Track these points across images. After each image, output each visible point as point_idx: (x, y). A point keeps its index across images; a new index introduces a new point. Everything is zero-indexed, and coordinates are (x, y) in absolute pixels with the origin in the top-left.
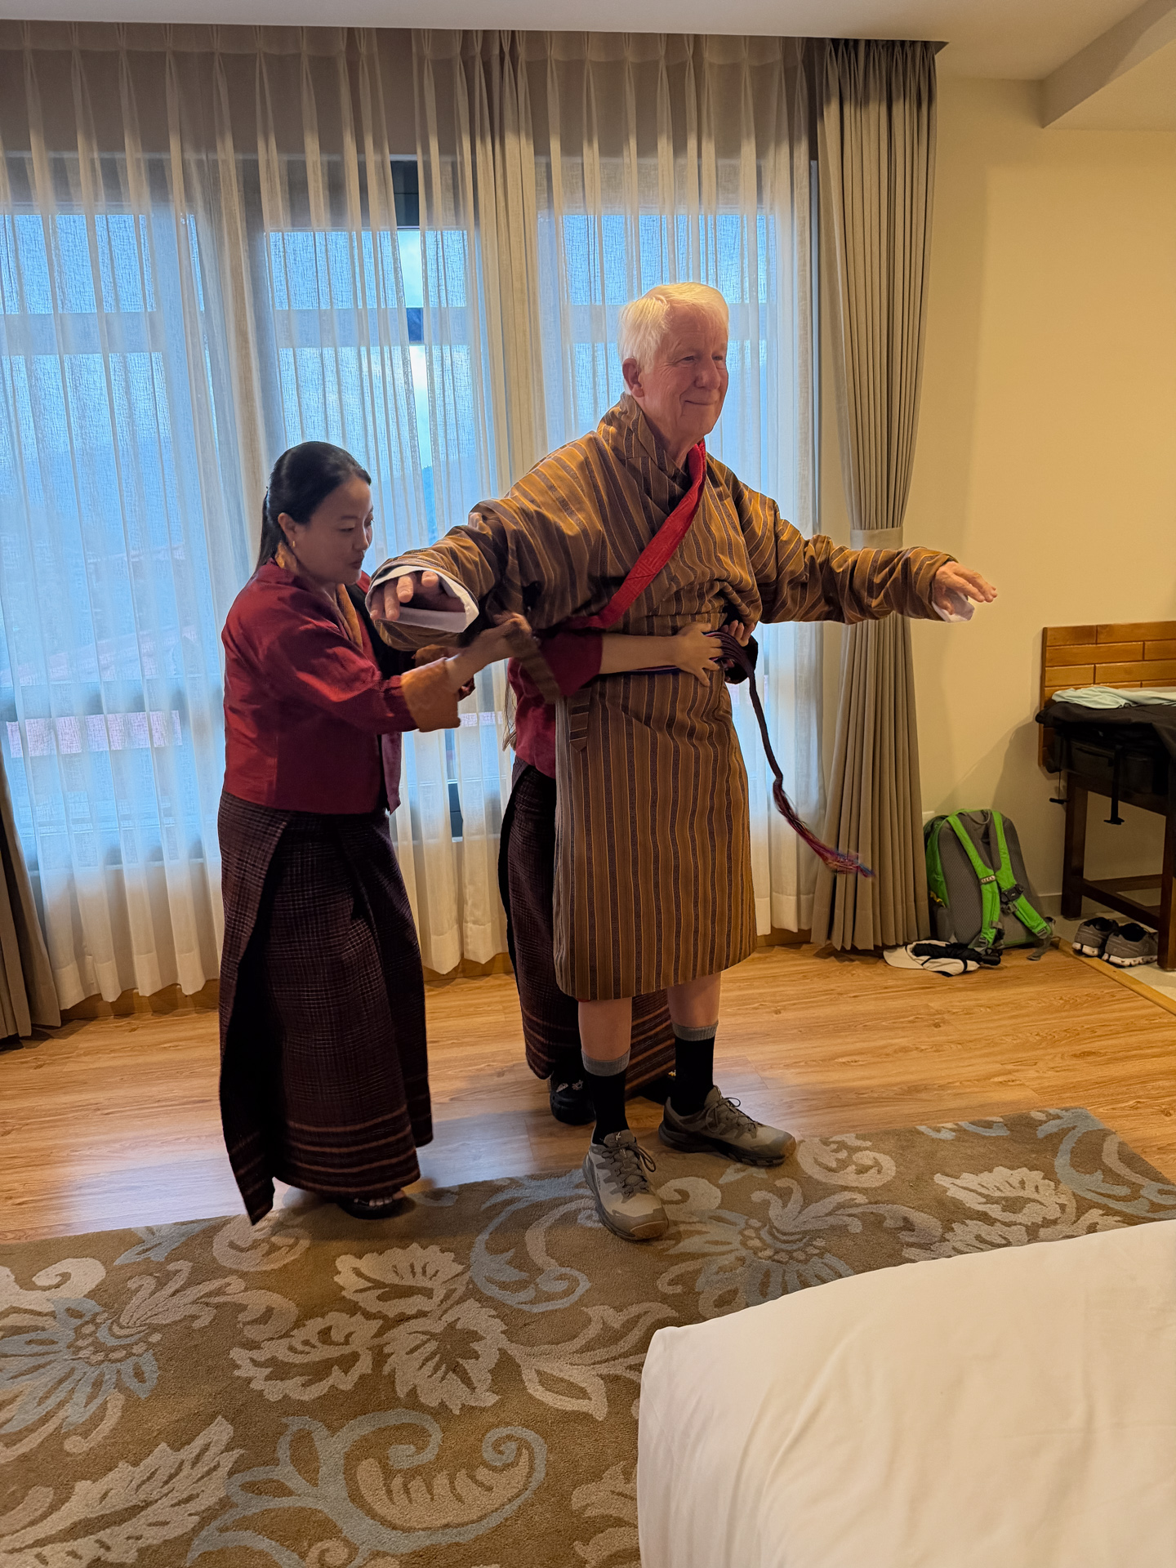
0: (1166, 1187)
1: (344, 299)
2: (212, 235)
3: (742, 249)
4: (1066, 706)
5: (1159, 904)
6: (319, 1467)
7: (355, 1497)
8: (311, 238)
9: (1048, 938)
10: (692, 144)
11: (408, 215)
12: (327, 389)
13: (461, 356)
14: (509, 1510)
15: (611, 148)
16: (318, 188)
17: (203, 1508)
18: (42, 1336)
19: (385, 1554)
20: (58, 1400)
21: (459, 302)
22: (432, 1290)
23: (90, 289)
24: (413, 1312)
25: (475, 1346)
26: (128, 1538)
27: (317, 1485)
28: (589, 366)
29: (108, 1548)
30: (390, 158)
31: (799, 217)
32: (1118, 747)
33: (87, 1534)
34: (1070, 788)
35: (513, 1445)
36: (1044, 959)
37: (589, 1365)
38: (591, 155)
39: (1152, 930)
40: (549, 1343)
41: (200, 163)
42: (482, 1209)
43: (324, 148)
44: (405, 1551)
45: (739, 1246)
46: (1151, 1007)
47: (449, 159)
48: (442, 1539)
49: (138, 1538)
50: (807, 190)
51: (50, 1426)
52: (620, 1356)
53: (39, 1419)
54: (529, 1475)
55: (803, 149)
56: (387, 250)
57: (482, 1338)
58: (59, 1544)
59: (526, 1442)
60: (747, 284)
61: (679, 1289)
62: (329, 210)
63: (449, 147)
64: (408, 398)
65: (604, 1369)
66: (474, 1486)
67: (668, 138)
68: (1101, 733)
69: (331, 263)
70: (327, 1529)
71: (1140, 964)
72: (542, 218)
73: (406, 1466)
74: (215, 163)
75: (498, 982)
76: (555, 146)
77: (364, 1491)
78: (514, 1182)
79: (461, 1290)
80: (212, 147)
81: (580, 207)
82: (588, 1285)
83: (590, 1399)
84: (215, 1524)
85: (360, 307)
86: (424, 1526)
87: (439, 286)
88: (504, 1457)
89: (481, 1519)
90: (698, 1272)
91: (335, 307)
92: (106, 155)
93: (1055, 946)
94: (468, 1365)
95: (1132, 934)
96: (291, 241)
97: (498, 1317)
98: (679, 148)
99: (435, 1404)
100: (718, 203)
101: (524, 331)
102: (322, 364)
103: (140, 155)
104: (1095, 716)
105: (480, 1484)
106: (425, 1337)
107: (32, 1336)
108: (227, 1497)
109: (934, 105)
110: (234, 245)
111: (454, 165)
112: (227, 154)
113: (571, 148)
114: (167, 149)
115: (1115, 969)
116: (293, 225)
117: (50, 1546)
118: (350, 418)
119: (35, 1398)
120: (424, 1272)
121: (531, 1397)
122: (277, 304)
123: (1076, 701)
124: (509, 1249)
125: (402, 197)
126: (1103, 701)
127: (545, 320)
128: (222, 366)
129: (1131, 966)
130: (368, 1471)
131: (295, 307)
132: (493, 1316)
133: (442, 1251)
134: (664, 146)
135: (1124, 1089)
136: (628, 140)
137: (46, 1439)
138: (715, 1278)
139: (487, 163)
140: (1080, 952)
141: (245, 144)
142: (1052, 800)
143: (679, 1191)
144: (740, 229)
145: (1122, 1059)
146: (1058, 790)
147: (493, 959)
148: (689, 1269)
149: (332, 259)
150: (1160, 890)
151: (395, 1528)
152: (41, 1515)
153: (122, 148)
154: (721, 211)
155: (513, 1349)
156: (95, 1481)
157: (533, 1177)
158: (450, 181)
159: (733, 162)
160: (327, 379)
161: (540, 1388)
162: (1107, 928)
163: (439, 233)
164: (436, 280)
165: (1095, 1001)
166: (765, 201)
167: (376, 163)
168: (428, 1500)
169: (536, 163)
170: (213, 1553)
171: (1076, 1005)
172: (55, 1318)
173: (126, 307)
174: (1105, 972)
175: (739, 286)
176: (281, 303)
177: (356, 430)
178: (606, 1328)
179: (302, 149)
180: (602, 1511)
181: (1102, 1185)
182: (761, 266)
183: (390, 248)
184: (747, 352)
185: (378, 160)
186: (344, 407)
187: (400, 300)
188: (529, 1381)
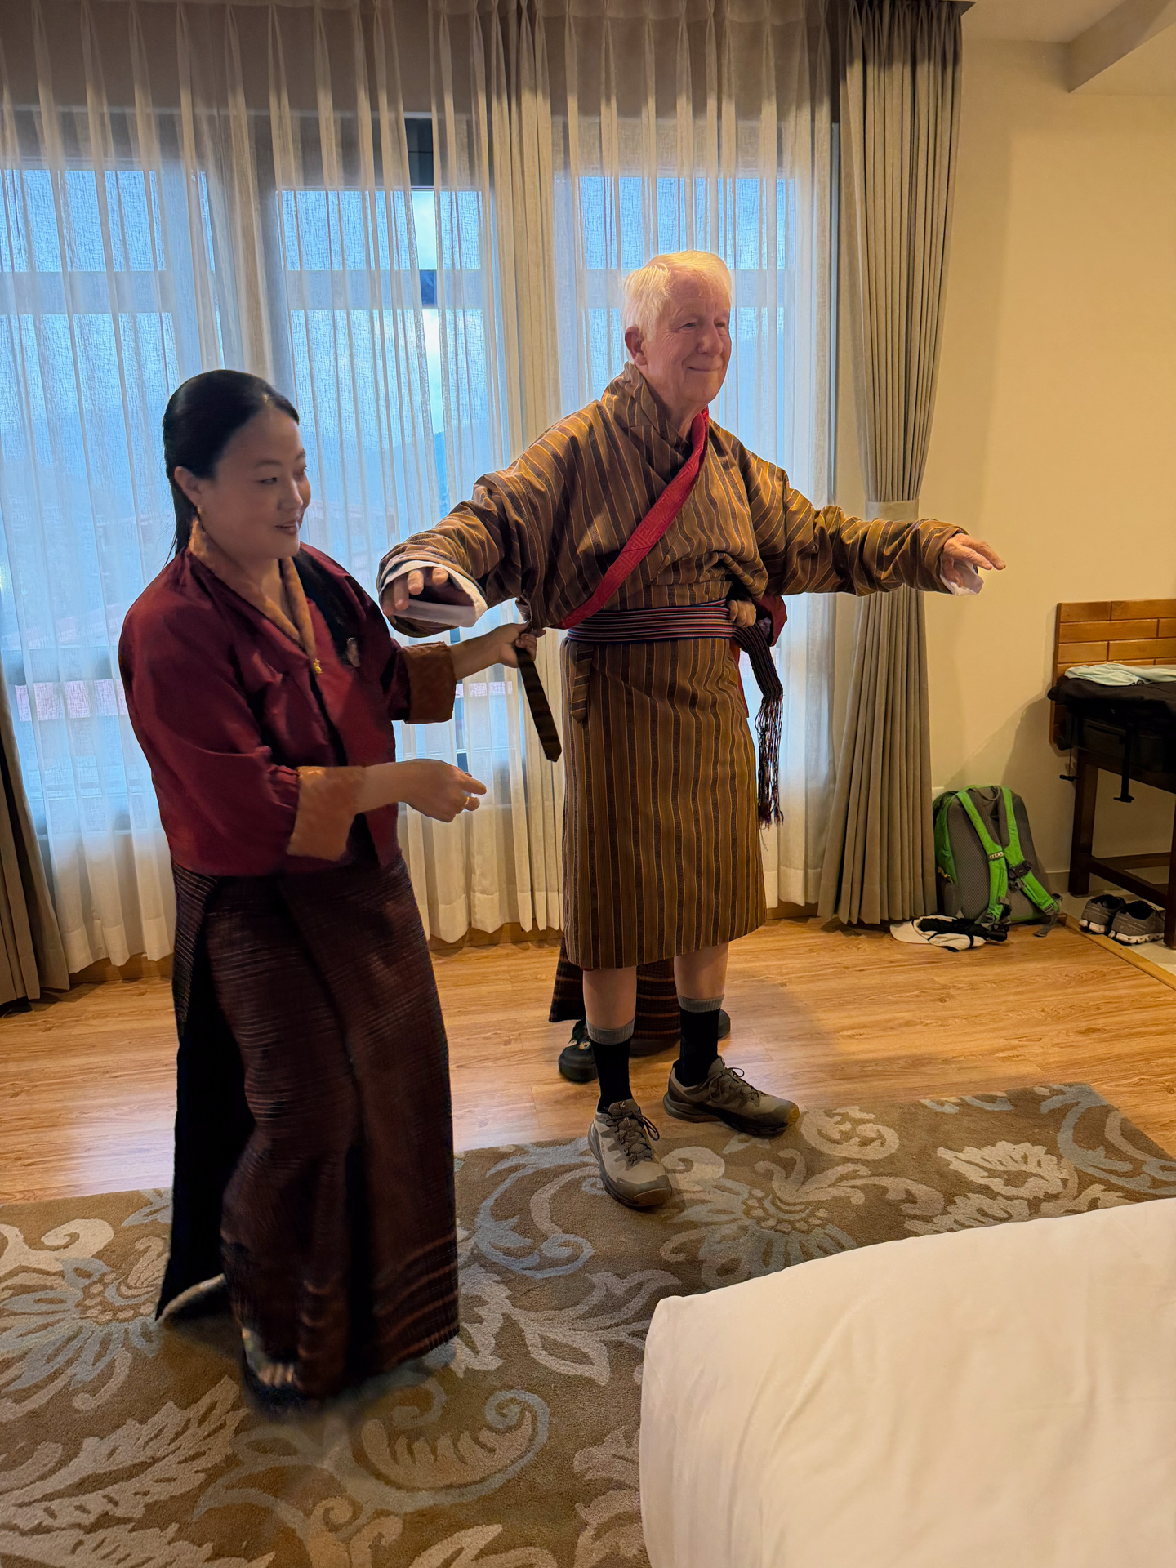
0: (1168, 1164)
1: (357, 260)
2: (223, 194)
3: (761, 214)
4: (1079, 682)
5: (1167, 882)
7: (360, 1457)
8: (323, 197)
9: (1055, 915)
10: (712, 103)
11: (423, 175)
12: (339, 352)
13: (475, 320)
14: (512, 1471)
15: (630, 109)
16: (331, 146)
17: (209, 1466)
18: (50, 1294)
19: (389, 1513)
20: (67, 1358)
21: (473, 264)
23: (99, 247)
25: (481, 1311)
26: (136, 1494)
27: (322, 1444)
28: (604, 331)
29: (116, 1504)
30: (404, 115)
31: (819, 182)
32: (1130, 724)
33: (95, 1489)
34: (1080, 766)
35: (516, 1409)
36: (1050, 935)
37: (592, 1331)
38: (609, 113)
39: (1159, 908)
40: (552, 1308)
41: (211, 119)
42: (488, 1175)
43: (337, 106)
44: (408, 1510)
45: (743, 1216)
46: (1156, 985)
47: (464, 117)
48: (446, 1499)
49: (146, 1494)
50: (829, 153)
51: (59, 1384)
52: (623, 1322)
53: (48, 1377)
54: (532, 1438)
55: (824, 112)
56: (401, 210)
57: (486, 1303)
58: (67, 1499)
59: (529, 1405)
60: (765, 250)
61: (682, 1257)
62: (342, 169)
63: (464, 105)
64: (420, 363)
65: (612, 1336)
66: (477, 1448)
67: (688, 98)
68: (1113, 710)
69: (344, 224)
70: (331, 1487)
71: (1146, 942)
72: (559, 181)
73: (410, 1427)
74: (227, 119)
75: (505, 952)
76: (572, 105)
77: (368, 1451)
78: (520, 1150)
80: (223, 103)
81: (597, 169)
82: (592, 1252)
83: (593, 1364)
84: (221, 1481)
85: (373, 269)
86: (428, 1486)
87: (452, 248)
88: (507, 1420)
89: (483, 1480)
90: (701, 1240)
91: (348, 269)
92: (117, 110)
93: (1062, 923)
94: (473, 1329)
95: (1140, 911)
96: (304, 200)
97: (502, 1282)
98: (699, 108)
100: (737, 166)
101: (539, 295)
102: (334, 326)
103: (150, 110)
104: (1107, 693)
105: (483, 1446)
107: (41, 1294)
108: (234, 1455)
109: (958, 68)
110: (246, 204)
111: (469, 124)
112: (239, 110)
113: (589, 108)
114: (177, 102)
115: (1122, 946)
116: (306, 184)
117: (58, 1500)
118: (362, 382)
119: (44, 1356)
121: (534, 1362)
122: (289, 265)
123: (1089, 678)
124: (515, 1215)
125: (416, 155)
126: (1116, 678)
127: (561, 284)
128: (232, 327)
129: (1137, 943)
130: (373, 1432)
131: (307, 268)
132: (497, 1282)
134: (684, 105)
135: (1128, 1065)
136: (646, 100)
137: (55, 1396)
138: (718, 1247)
139: (503, 122)
140: (1086, 930)
141: (257, 101)
142: (1062, 777)
143: (683, 1160)
144: (759, 193)
145: (1126, 1036)
146: (1068, 767)
147: (501, 928)
148: (692, 1238)
149: (345, 218)
150: (1169, 868)
151: (399, 1487)
152: (50, 1470)
153: (132, 103)
154: (740, 175)
155: (517, 1314)
156: (102, 1438)
157: (538, 1144)
158: (465, 140)
159: (753, 123)
160: (339, 341)
161: (544, 1353)
162: (1114, 905)
163: (453, 193)
164: (450, 242)
165: (1100, 978)
166: (784, 164)
167: (390, 121)
168: (432, 1461)
169: (553, 123)
170: (219, 1510)
171: (1081, 981)
172: (64, 1277)
173: (136, 266)
174: (1112, 949)
175: (758, 251)
176: (293, 264)
177: (367, 394)
178: (609, 1295)
179: (314, 106)
180: (603, 1474)
181: (1104, 1160)
182: (781, 232)
183: (404, 209)
184: (765, 319)
185: (392, 119)
186: (356, 371)
187: (413, 262)
188: (532, 1345)
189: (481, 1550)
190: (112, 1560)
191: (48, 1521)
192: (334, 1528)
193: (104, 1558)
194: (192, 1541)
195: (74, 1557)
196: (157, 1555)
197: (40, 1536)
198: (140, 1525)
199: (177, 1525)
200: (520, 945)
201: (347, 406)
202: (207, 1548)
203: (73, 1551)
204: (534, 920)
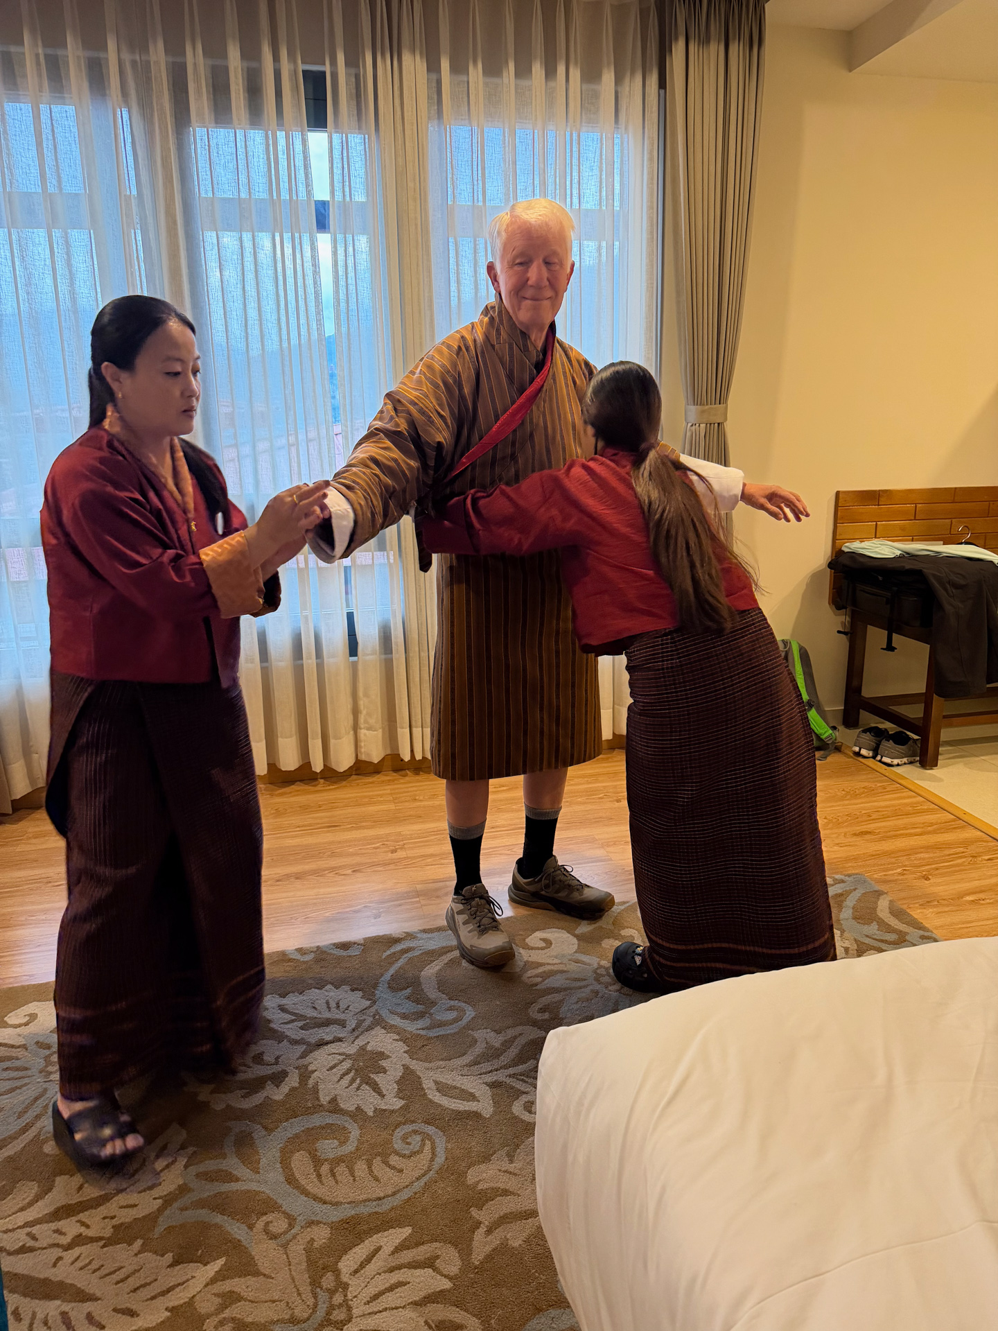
0: (926, 934)
1: (261, 190)
2: (145, 129)
3: (601, 163)
4: (853, 555)
5: (922, 715)
6: (260, 1159)
7: (291, 1180)
8: (232, 135)
9: (833, 743)
10: (561, 69)
11: (318, 119)
12: (246, 268)
13: (363, 242)
14: (418, 1186)
15: (493, 69)
16: (239, 90)
17: (165, 1193)
18: (17, 1063)
19: (319, 1223)
20: (35, 1114)
21: (360, 197)
22: (345, 1021)
23: (35, 171)
24: (331, 1038)
25: (384, 1063)
26: (104, 1218)
27: (259, 1173)
28: (471, 257)
29: (88, 1227)
30: (301, 67)
31: (649, 137)
32: (895, 589)
33: (68, 1216)
34: (853, 623)
35: (418, 1138)
36: (829, 759)
37: (477, 1075)
38: (476, 73)
39: (916, 737)
40: (442, 1060)
41: (134, 63)
42: (384, 957)
43: (244, 56)
44: (335, 1219)
45: (594, 982)
46: (915, 797)
47: (353, 71)
48: (364, 1210)
49: (113, 1218)
50: (656, 114)
51: (30, 1134)
52: (501, 1068)
53: (20, 1129)
54: (432, 1160)
55: (653, 80)
56: (298, 147)
57: (388, 1057)
58: (45, 1225)
59: (428, 1135)
60: (604, 193)
61: (546, 1016)
62: (247, 111)
63: (353, 61)
64: (314, 279)
65: (489, 1078)
66: (388, 1169)
67: (541, 63)
68: (880, 578)
69: (250, 158)
70: (270, 1206)
71: (905, 764)
72: (432, 128)
73: (331, 1156)
74: (148, 62)
75: (388, 778)
76: (445, 64)
77: (297, 1175)
78: (410, 936)
79: (369, 1020)
80: (144, 49)
81: (465, 119)
82: (473, 1014)
83: (479, 1101)
84: (176, 1205)
85: (275, 198)
86: (349, 1200)
87: (343, 182)
88: (411, 1147)
89: (394, 1194)
90: (561, 1001)
91: (253, 197)
92: (49, 51)
93: (838, 749)
94: (379, 1078)
95: (900, 739)
96: (215, 137)
97: (401, 1040)
98: (550, 73)
99: (352, 1108)
100: (581, 122)
101: (416, 225)
102: (242, 247)
103: (80, 53)
104: (876, 563)
105: (393, 1168)
106: (341, 1058)
107: (8, 1064)
108: (185, 1184)
109: (763, 49)
110: (165, 138)
111: (357, 77)
112: (158, 55)
113: (459, 68)
114: (104, 48)
115: (886, 767)
116: (216, 122)
117: (38, 1226)
118: (265, 294)
119: (15, 1113)
120: (338, 1007)
121: (431, 1101)
122: (203, 192)
123: (861, 551)
124: (408, 987)
125: (311, 102)
126: (883, 552)
127: (435, 216)
128: (153, 244)
129: (898, 765)
130: (300, 1161)
131: (219, 195)
132: (397, 1040)
133: (353, 990)
134: (538, 69)
135: (893, 860)
136: (507, 63)
137: (29, 1144)
138: (575, 1007)
139: (386, 77)
140: (858, 754)
141: (175, 48)
142: (839, 632)
143: (544, 940)
144: (599, 145)
145: (891, 837)
146: (843, 624)
147: (383, 759)
148: (553, 1000)
149: (250, 153)
150: (923, 705)
151: (325, 1203)
152: (28, 1203)
153: (64, 45)
154: (584, 129)
155: (415, 1065)
156: (71, 1176)
157: (425, 931)
158: (354, 91)
159: (593, 86)
160: (246, 259)
161: (438, 1094)
162: (880, 735)
163: (344, 135)
164: (341, 177)
165: (870, 792)
166: (620, 122)
167: (289, 70)
168: (351, 1181)
169: (428, 79)
170: (176, 1227)
171: (855, 795)
172: (27, 1049)
173: (68, 188)
174: (878, 769)
175: (598, 194)
176: (206, 192)
177: (269, 306)
178: (489, 1047)
179: (225, 56)
180: (492, 1185)
181: (877, 932)
182: (617, 178)
183: (301, 147)
184: (604, 251)
185: (292, 69)
186: (261, 285)
187: (309, 193)
188: (428, 1088)
189: (396, 1247)
190: (88, 1270)
191: (31, 1243)
192: (274, 1237)
193: (81, 1269)
194: (155, 1253)
195: (55, 1269)
196: (126, 1264)
197: (25, 1255)
198: (109, 1242)
199: (142, 1241)
200: (400, 773)
201: (252, 313)
202: (169, 1257)
203: (55, 1265)
204: (412, 751)
